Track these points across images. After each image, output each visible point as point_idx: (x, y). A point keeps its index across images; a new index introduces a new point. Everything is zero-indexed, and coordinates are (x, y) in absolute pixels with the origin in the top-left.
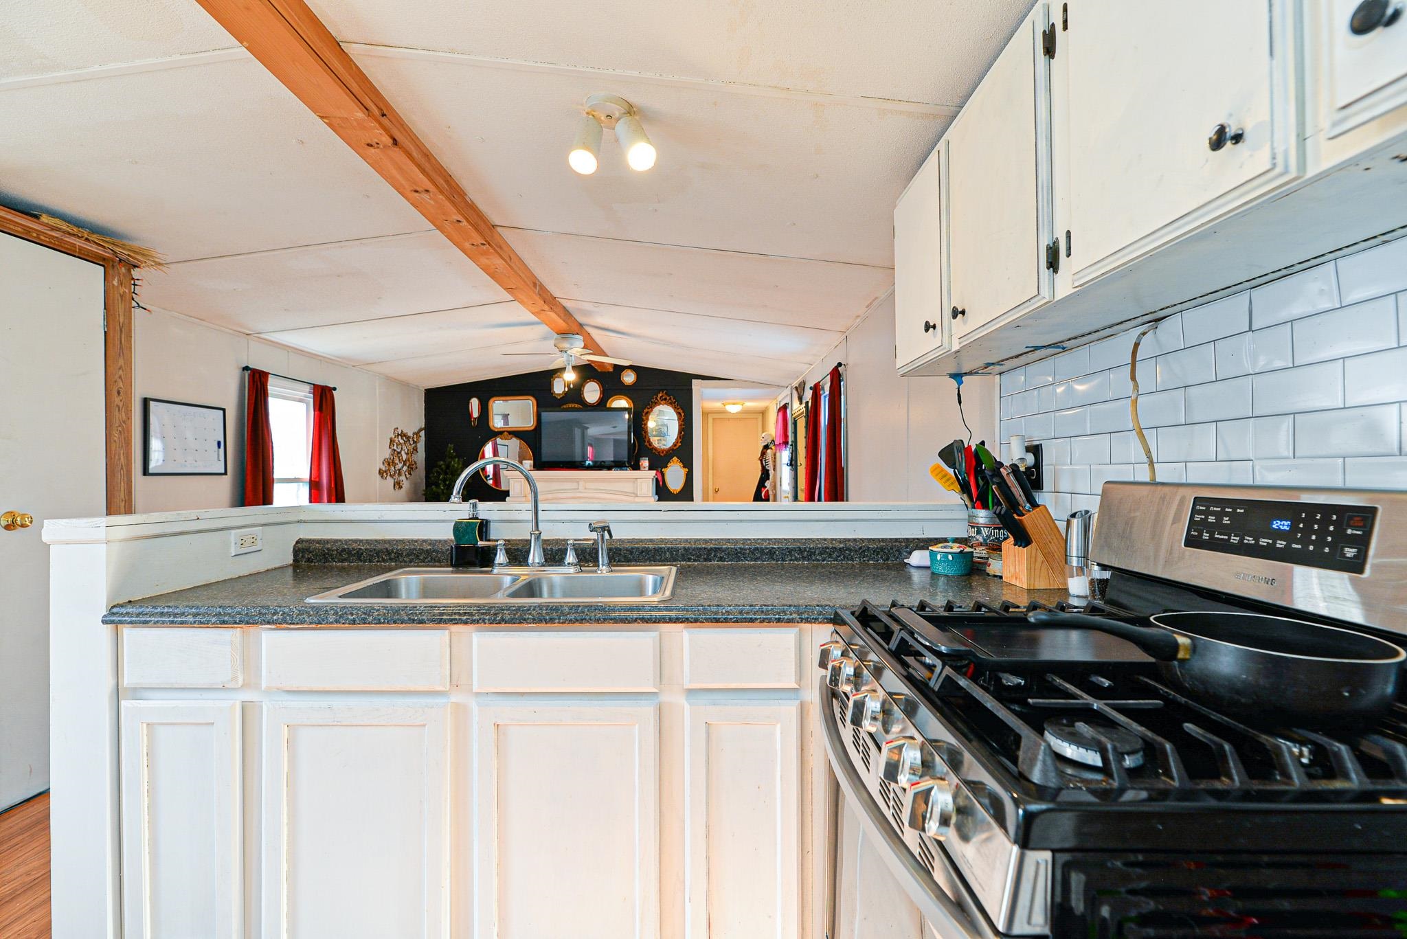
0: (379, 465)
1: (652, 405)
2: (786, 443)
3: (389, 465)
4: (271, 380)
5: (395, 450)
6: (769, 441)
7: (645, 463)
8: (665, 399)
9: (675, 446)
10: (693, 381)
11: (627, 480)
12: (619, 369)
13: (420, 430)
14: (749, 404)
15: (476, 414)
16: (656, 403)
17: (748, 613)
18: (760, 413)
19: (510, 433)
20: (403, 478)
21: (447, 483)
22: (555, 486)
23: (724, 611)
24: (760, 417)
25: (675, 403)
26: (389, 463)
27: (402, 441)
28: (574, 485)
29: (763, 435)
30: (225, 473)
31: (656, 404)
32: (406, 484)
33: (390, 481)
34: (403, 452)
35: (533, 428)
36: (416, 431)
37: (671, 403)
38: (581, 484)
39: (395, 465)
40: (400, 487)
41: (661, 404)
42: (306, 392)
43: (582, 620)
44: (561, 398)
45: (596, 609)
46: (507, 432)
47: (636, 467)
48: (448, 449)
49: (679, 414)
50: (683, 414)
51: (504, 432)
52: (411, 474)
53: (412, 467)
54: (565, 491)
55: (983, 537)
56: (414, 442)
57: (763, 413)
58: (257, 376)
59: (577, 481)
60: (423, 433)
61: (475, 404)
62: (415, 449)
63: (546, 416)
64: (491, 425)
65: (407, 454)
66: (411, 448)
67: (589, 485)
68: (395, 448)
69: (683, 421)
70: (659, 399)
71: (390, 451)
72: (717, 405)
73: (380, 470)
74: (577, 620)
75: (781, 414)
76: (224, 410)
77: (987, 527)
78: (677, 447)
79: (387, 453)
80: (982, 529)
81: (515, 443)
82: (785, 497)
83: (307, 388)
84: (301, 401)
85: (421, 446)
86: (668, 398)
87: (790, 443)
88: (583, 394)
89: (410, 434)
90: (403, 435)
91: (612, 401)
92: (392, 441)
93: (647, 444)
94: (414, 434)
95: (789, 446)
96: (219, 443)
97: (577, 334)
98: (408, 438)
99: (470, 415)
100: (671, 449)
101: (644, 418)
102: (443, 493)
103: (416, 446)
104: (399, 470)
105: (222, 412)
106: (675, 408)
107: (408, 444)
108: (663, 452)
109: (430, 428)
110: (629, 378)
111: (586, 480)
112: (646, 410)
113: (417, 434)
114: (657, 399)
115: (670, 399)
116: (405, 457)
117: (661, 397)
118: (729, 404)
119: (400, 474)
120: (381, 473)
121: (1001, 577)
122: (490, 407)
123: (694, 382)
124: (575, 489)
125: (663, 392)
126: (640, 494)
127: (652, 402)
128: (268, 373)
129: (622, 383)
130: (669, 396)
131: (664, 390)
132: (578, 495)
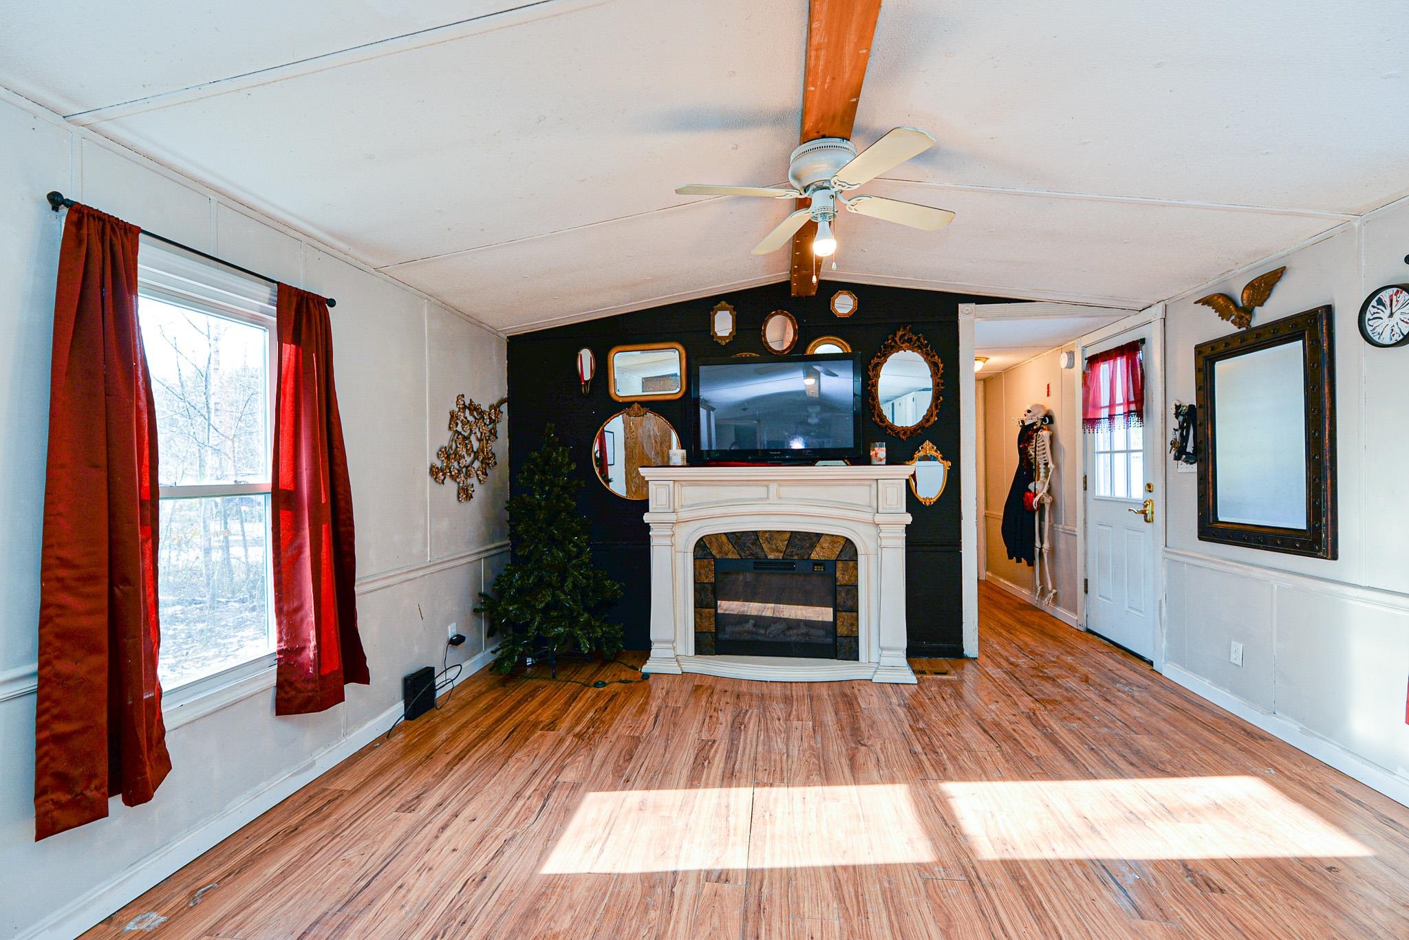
0: (430, 458)
1: (886, 350)
3: (448, 458)
4: (147, 251)
5: (459, 433)
7: (880, 452)
8: (909, 341)
9: (928, 421)
10: (960, 306)
11: (860, 481)
12: (828, 289)
13: (501, 402)
15: (587, 376)
16: (892, 347)
19: (643, 404)
20: (473, 480)
21: (547, 488)
22: (729, 493)
25: (926, 346)
26: (447, 454)
27: (470, 418)
28: (760, 492)
31: (894, 348)
32: (478, 491)
33: (451, 487)
34: (473, 438)
35: (680, 395)
36: (495, 402)
37: (919, 347)
38: (773, 489)
39: (459, 458)
40: (469, 497)
41: (900, 348)
42: (262, 300)
44: (727, 344)
46: (639, 403)
47: (866, 459)
48: (547, 430)
49: (933, 365)
50: (940, 367)
51: (633, 403)
52: (486, 475)
53: (487, 461)
54: (742, 502)
56: (492, 421)
58: (108, 231)
59: (766, 483)
60: (504, 408)
61: (586, 356)
62: (494, 433)
63: (701, 373)
64: (612, 391)
65: (480, 440)
66: (486, 430)
67: (786, 491)
68: (459, 428)
69: (941, 379)
70: (897, 339)
71: (449, 434)
73: (432, 467)
78: (930, 423)
79: (445, 438)
81: (653, 424)
84: (255, 321)
85: (503, 427)
86: (915, 338)
88: (763, 335)
89: (485, 407)
90: (473, 408)
91: (816, 347)
92: (453, 417)
93: (879, 418)
94: (491, 407)
98: (482, 413)
99: (579, 377)
100: (920, 427)
101: (872, 373)
102: (539, 505)
103: (494, 428)
104: (467, 467)
106: (926, 356)
107: (481, 424)
108: (906, 432)
109: (513, 399)
110: (844, 305)
111: (781, 483)
112: (876, 360)
113: (496, 407)
114: (894, 340)
115: (919, 338)
116: (476, 445)
117: (904, 335)
119: (468, 475)
120: (434, 472)
122: (610, 363)
123: (962, 307)
124: (760, 499)
125: (905, 328)
126: (883, 508)
127: (885, 347)
128: (139, 230)
129: (832, 315)
130: (916, 334)
131: (908, 324)
132: (771, 509)
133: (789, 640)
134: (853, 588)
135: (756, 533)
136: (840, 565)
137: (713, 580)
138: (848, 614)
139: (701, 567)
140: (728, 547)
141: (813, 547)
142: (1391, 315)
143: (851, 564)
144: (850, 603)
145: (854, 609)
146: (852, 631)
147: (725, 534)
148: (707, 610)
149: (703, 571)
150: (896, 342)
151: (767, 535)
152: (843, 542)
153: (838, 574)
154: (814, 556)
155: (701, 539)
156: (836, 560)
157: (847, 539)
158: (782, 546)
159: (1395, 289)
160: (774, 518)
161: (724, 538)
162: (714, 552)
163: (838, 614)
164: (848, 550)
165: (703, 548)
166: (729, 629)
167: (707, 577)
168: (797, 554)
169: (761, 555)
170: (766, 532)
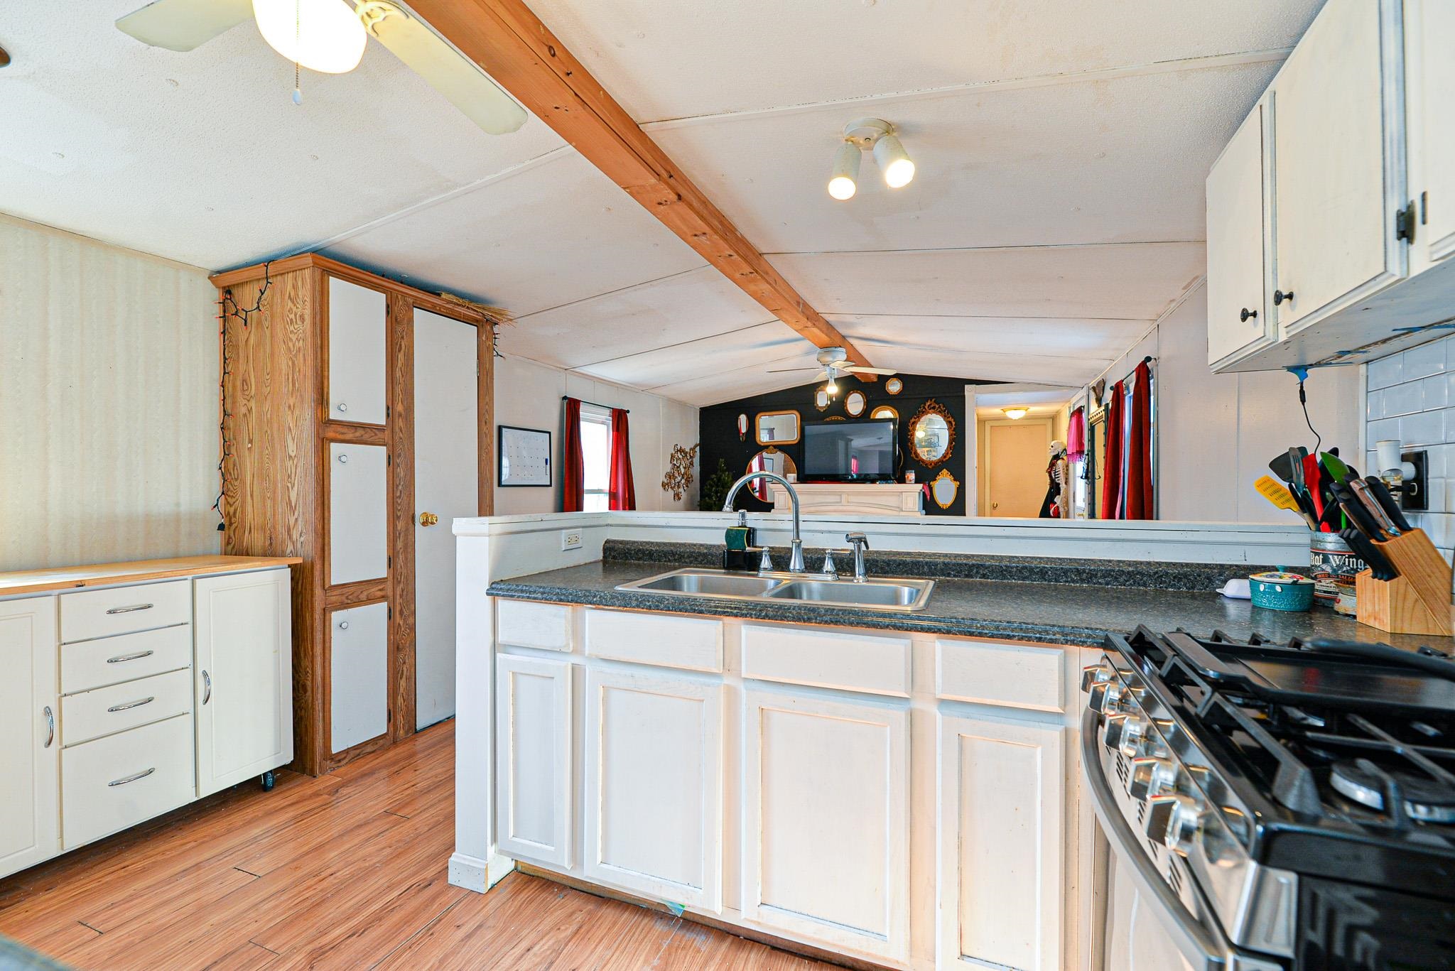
0: (662, 478)
1: (919, 414)
2: (1080, 452)
3: (670, 478)
4: (582, 407)
5: (675, 465)
6: (1060, 450)
7: (911, 476)
8: (934, 408)
9: (945, 457)
10: (966, 386)
11: (893, 493)
12: (883, 379)
13: (696, 446)
14: (1035, 409)
15: (744, 430)
17: (1004, 629)
18: (1048, 418)
19: (775, 447)
20: (681, 490)
21: (719, 495)
22: (819, 499)
23: (979, 625)
24: (1050, 423)
25: (945, 411)
26: (670, 476)
27: (680, 457)
28: (836, 498)
29: (1052, 444)
30: (551, 485)
31: (924, 413)
32: (684, 495)
33: (671, 493)
34: (681, 467)
35: (797, 441)
36: (692, 447)
37: (940, 412)
38: (844, 497)
39: (675, 478)
40: (679, 499)
41: (929, 413)
42: (606, 415)
43: (836, 622)
44: (824, 411)
45: (849, 613)
46: (773, 446)
47: (902, 480)
48: (720, 463)
49: (949, 423)
50: (954, 423)
51: (769, 446)
52: (688, 486)
53: (689, 480)
54: (827, 504)
55: (1332, 567)
56: (691, 457)
57: (1054, 418)
58: (572, 404)
59: (840, 494)
60: (698, 449)
61: (743, 419)
62: (692, 464)
63: (811, 429)
64: (757, 439)
65: (685, 468)
66: (688, 462)
67: (852, 499)
68: (675, 462)
69: (954, 431)
70: (926, 407)
71: (670, 465)
72: (997, 411)
73: (663, 483)
74: (832, 622)
75: (1074, 420)
76: (550, 433)
77: (1338, 555)
78: (947, 459)
79: (668, 468)
80: (1331, 557)
81: (779, 457)
82: (1079, 515)
83: (608, 412)
84: (603, 423)
85: (697, 460)
86: (937, 406)
87: (1086, 453)
88: (846, 406)
89: (688, 450)
90: (681, 451)
91: (876, 412)
92: (672, 456)
93: (913, 455)
94: (691, 449)
95: (1084, 456)
96: (546, 460)
97: (840, 347)
98: (686, 453)
99: (738, 431)
100: (941, 461)
101: (910, 428)
102: (715, 503)
103: (692, 461)
104: (678, 483)
105: (548, 435)
106: (945, 417)
107: (685, 459)
108: (931, 464)
109: (703, 444)
110: (894, 387)
111: (848, 494)
112: (913, 420)
113: (693, 449)
114: (924, 408)
115: (940, 407)
116: (683, 470)
117: (930, 404)
118: (1011, 409)
119: (679, 487)
120: (664, 485)
121: (1355, 617)
122: (757, 423)
123: (967, 387)
124: (837, 502)
125: (931, 400)
126: (905, 509)
127: (919, 412)
128: (580, 401)
129: (887, 393)
130: (938, 404)
131: (933, 398)
132: (841, 508)
150: (926, 409)
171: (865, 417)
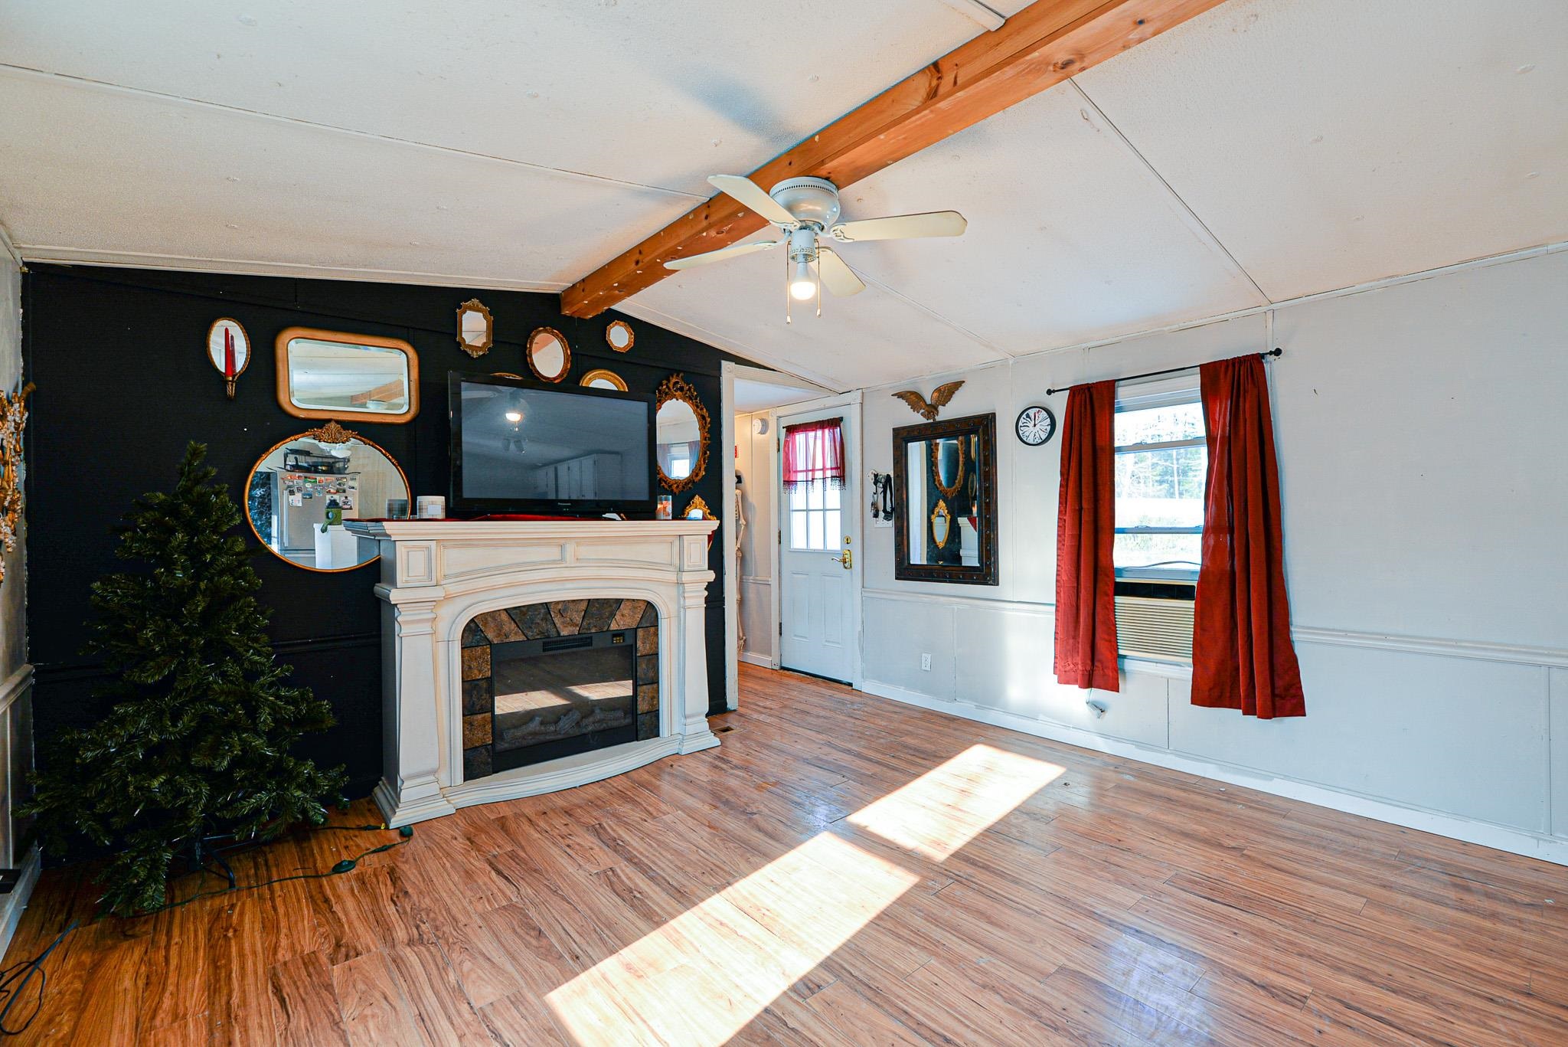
1: (661, 395)
7: (665, 506)
8: (682, 389)
9: (695, 475)
11: (660, 538)
12: (603, 318)
16: (666, 394)
19: (346, 425)
25: (696, 397)
28: (552, 553)
31: (670, 395)
35: (408, 417)
37: (691, 399)
38: (570, 549)
41: (674, 396)
44: (481, 356)
46: (337, 422)
47: (656, 514)
49: (701, 418)
50: (709, 420)
51: (329, 421)
54: (533, 566)
59: (561, 542)
61: (229, 335)
64: (283, 398)
67: (583, 551)
69: (707, 431)
70: (671, 386)
78: (699, 478)
86: (687, 388)
88: (529, 355)
91: (595, 377)
93: (661, 471)
94: (9, 396)
100: (689, 481)
106: (695, 407)
108: (679, 486)
110: (620, 337)
111: (579, 541)
114: (668, 387)
115: (690, 388)
117: (677, 383)
122: (280, 352)
123: (724, 363)
124: (554, 562)
125: (678, 376)
126: (688, 566)
127: (660, 392)
129: (608, 346)
130: (688, 384)
131: (681, 371)
132: (566, 573)
133: (584, 731)
134: (653, 657)
135: (546, 605)
136: (640, 633)
137: (489, 674)
138: (649, 686)
139: (471, 659)
140: (509, 626)
141: (612, 615)
142: (1035, 425)
143: (652, 629)
144: (651, 674)
145: (655, 681)
146: (652, 705)
147: (505, 610)
148: (480, 717)
149: (474, 664)
150: (669, 389)
151: (560, 607)
152: (644, 607)
153: (639, 643)
154: (614, 627)
155: (472, 620)
156: (637, 628)
157: (649, 603)
158: (578, 619)
159: (1038, 409)
160: (569, 585)
161: (504, 616)
162: (490, 636)
163: (639, 689)
164: (649, 613)
165: (473, 633)
166: (508, 736)
167: (480, 671)
168: (595, 626)
169: (553, 633)
170: (558, 603)
171: (570, 382)
